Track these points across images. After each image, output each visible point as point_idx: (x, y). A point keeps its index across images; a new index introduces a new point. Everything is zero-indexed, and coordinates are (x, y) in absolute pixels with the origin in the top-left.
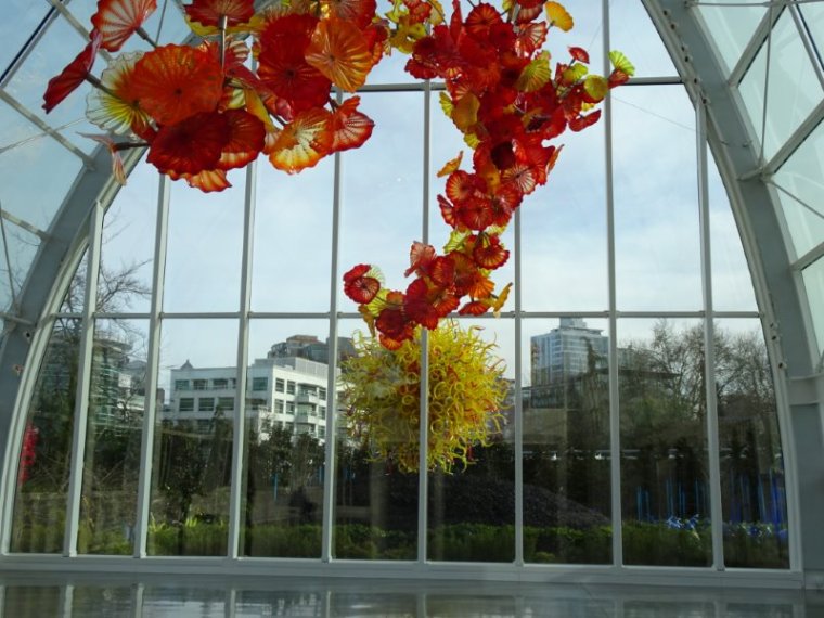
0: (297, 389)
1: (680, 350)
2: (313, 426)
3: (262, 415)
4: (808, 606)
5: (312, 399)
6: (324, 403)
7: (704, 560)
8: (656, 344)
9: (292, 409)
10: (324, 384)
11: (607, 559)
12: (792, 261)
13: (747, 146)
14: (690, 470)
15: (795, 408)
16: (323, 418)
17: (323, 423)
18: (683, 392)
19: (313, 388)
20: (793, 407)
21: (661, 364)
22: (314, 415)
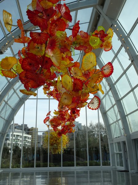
0: (15, 136)
1: (95, 128)
2: (19, 144)
3: (8, 142)
4: (113, 171)
5: (19, 138)
6: (21, 139)
7: (100, 165)
8: (90, 126)
9: (14, 140)
10: (22, 135)
11: (87, 166)
12: (110, 124)
13: (104, 108)
14: (97, 152)
15: (111, 144)
16: (21, 142)
17: (21, 143)
18: (95, 136)
19: (19, 136)
20: (110, 144)
21: (91, 130)
22: (19, 142)
